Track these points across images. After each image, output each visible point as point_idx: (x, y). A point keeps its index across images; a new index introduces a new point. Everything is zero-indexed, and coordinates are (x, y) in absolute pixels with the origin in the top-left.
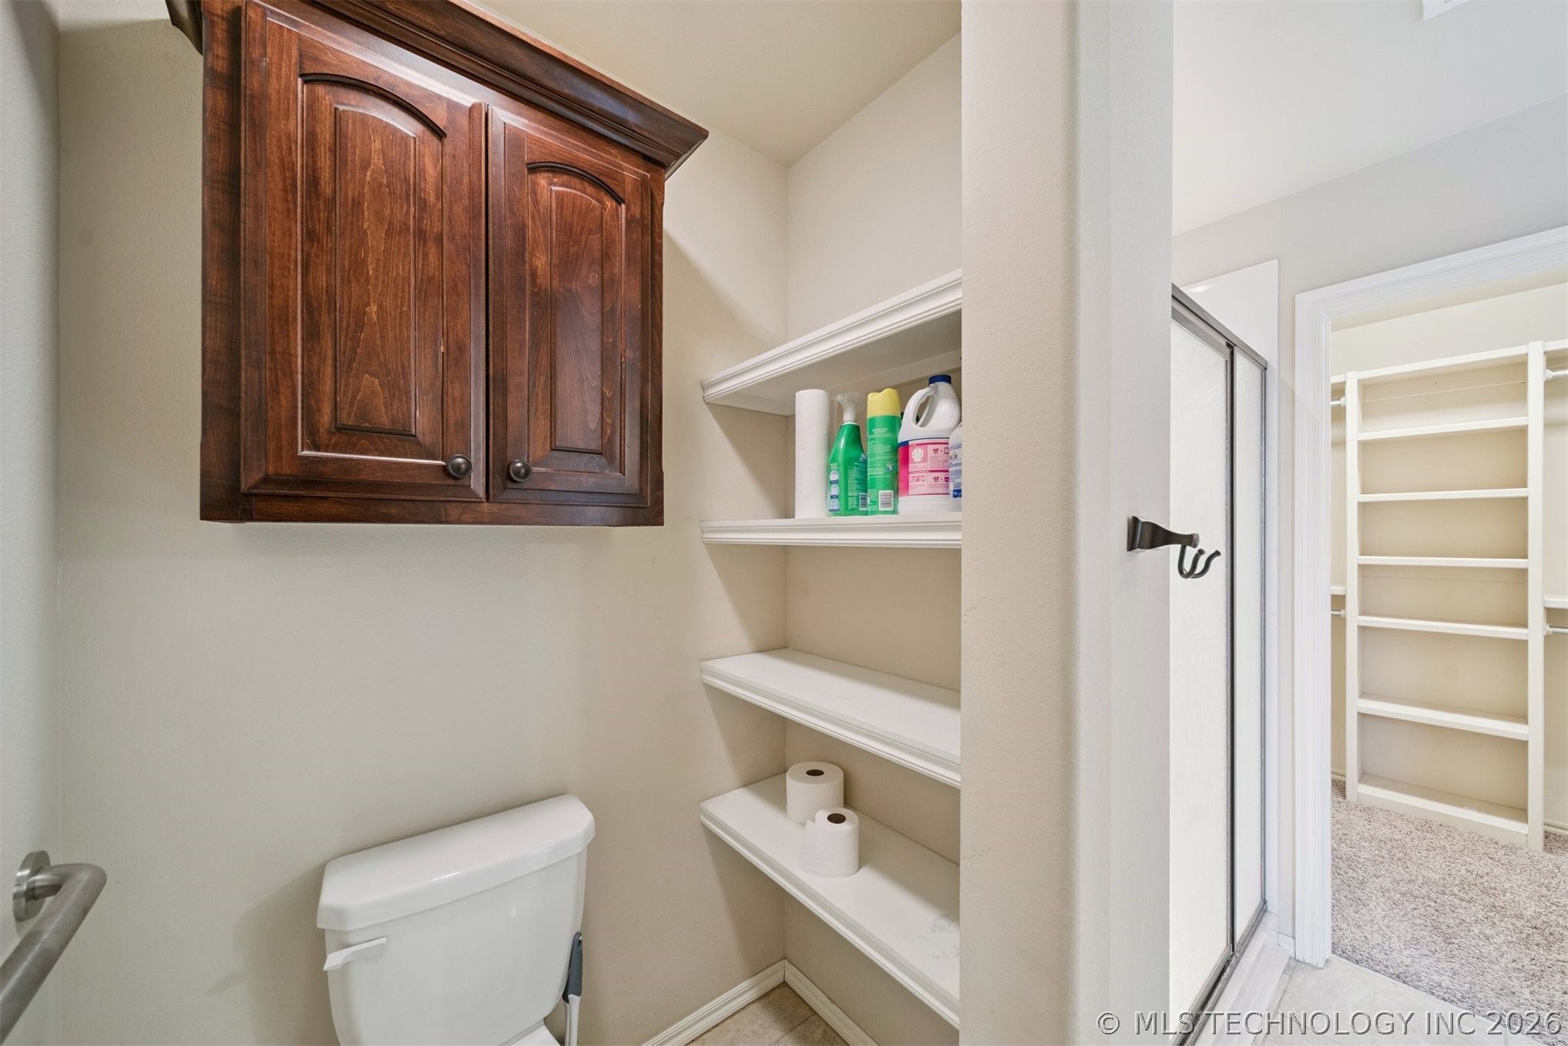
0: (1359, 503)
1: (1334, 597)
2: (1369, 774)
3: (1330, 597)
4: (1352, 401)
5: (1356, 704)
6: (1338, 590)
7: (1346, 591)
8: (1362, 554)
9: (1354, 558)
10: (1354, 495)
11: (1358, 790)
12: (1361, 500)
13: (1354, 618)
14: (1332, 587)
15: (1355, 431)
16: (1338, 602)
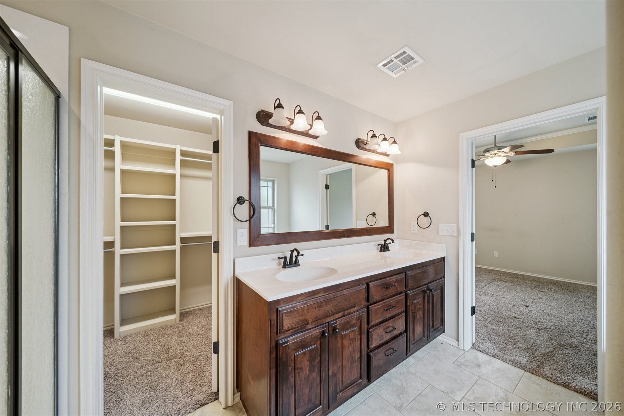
0: (120, 198)
1: (105, 243)
2: (125, 319)
3: (103, 243)
4: (117, 149)
5: (120, 290)
6: (109, 239)
7: (114, 239)
8: (122, 221)
9: (118, 223)
10: (118, 194)
11: (121, 330)
12: (121, 196)
13: (118, 251)
14: (105, 238)
15: (119, 164)
16: (109, 245)
